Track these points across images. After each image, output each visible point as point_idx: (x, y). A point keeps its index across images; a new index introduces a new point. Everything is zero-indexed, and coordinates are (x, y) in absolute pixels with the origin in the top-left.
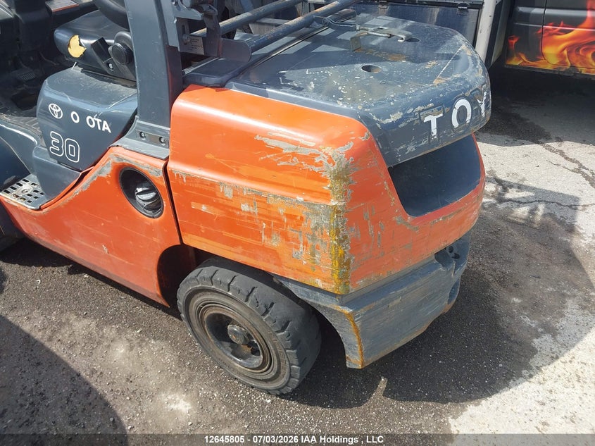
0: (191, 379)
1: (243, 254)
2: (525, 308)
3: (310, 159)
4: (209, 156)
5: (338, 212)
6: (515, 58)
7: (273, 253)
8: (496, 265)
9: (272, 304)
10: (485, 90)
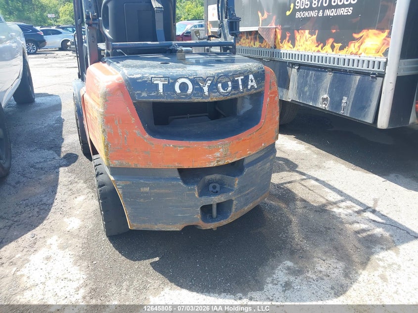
5: (101, 115)
9: (102, 174)
10: (210, 80)
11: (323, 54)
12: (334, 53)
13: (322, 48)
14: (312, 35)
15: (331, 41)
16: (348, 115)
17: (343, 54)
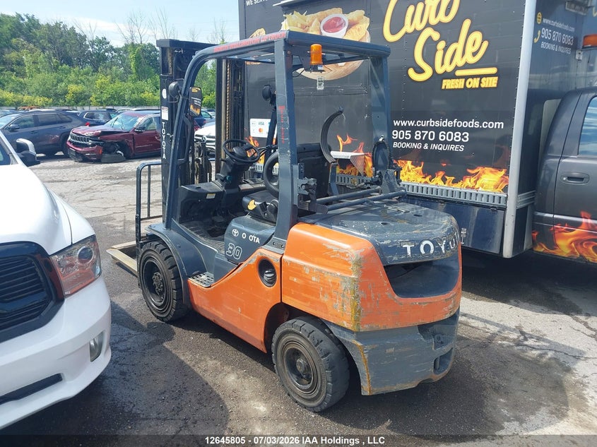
0: (270, 398)
1: (310, 307)
2: (507, 406)
3: (344, 254)
4: (302, 253)
5: (355, 281)
6: (538, 246)
7: (324, 305)
8: (497, 379)
9: (322, 341)
10: (444, 239)
11: (432, 185)
12: (446, 185)
13: (430, 180)
14: (417, 167)
15: (441, 174)
16: (470, 246)
17: (457, 187)
